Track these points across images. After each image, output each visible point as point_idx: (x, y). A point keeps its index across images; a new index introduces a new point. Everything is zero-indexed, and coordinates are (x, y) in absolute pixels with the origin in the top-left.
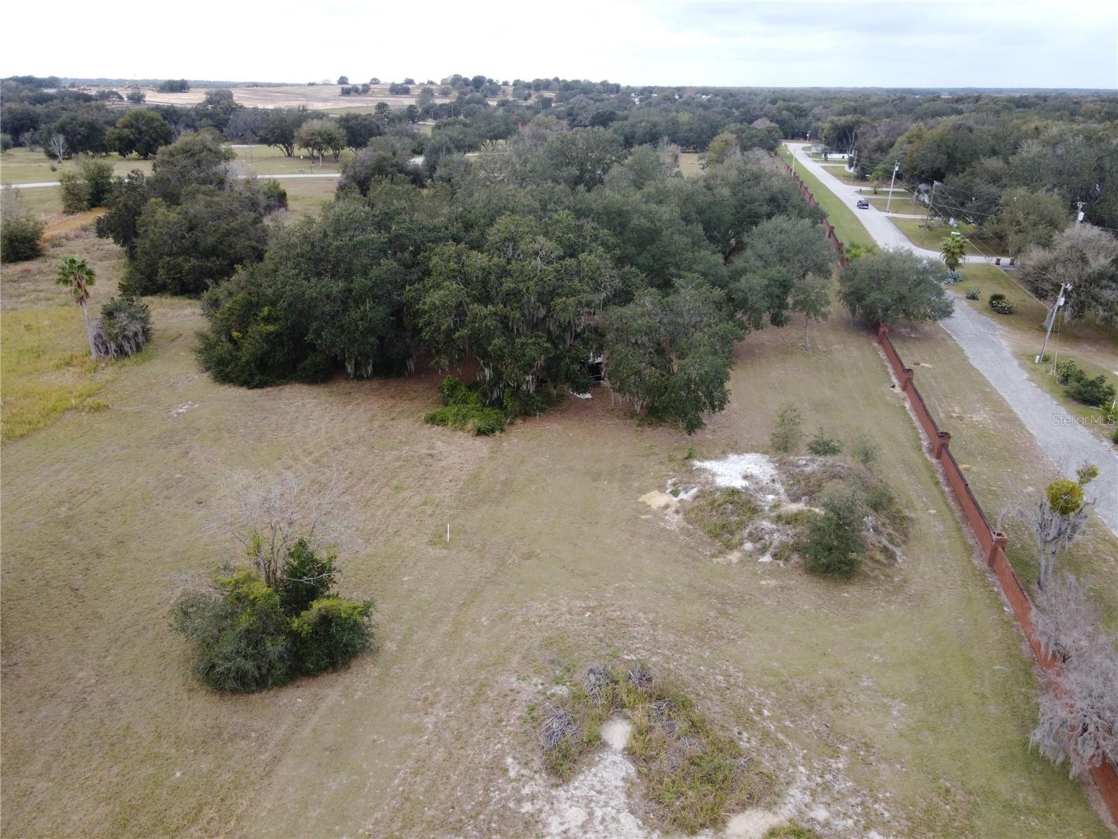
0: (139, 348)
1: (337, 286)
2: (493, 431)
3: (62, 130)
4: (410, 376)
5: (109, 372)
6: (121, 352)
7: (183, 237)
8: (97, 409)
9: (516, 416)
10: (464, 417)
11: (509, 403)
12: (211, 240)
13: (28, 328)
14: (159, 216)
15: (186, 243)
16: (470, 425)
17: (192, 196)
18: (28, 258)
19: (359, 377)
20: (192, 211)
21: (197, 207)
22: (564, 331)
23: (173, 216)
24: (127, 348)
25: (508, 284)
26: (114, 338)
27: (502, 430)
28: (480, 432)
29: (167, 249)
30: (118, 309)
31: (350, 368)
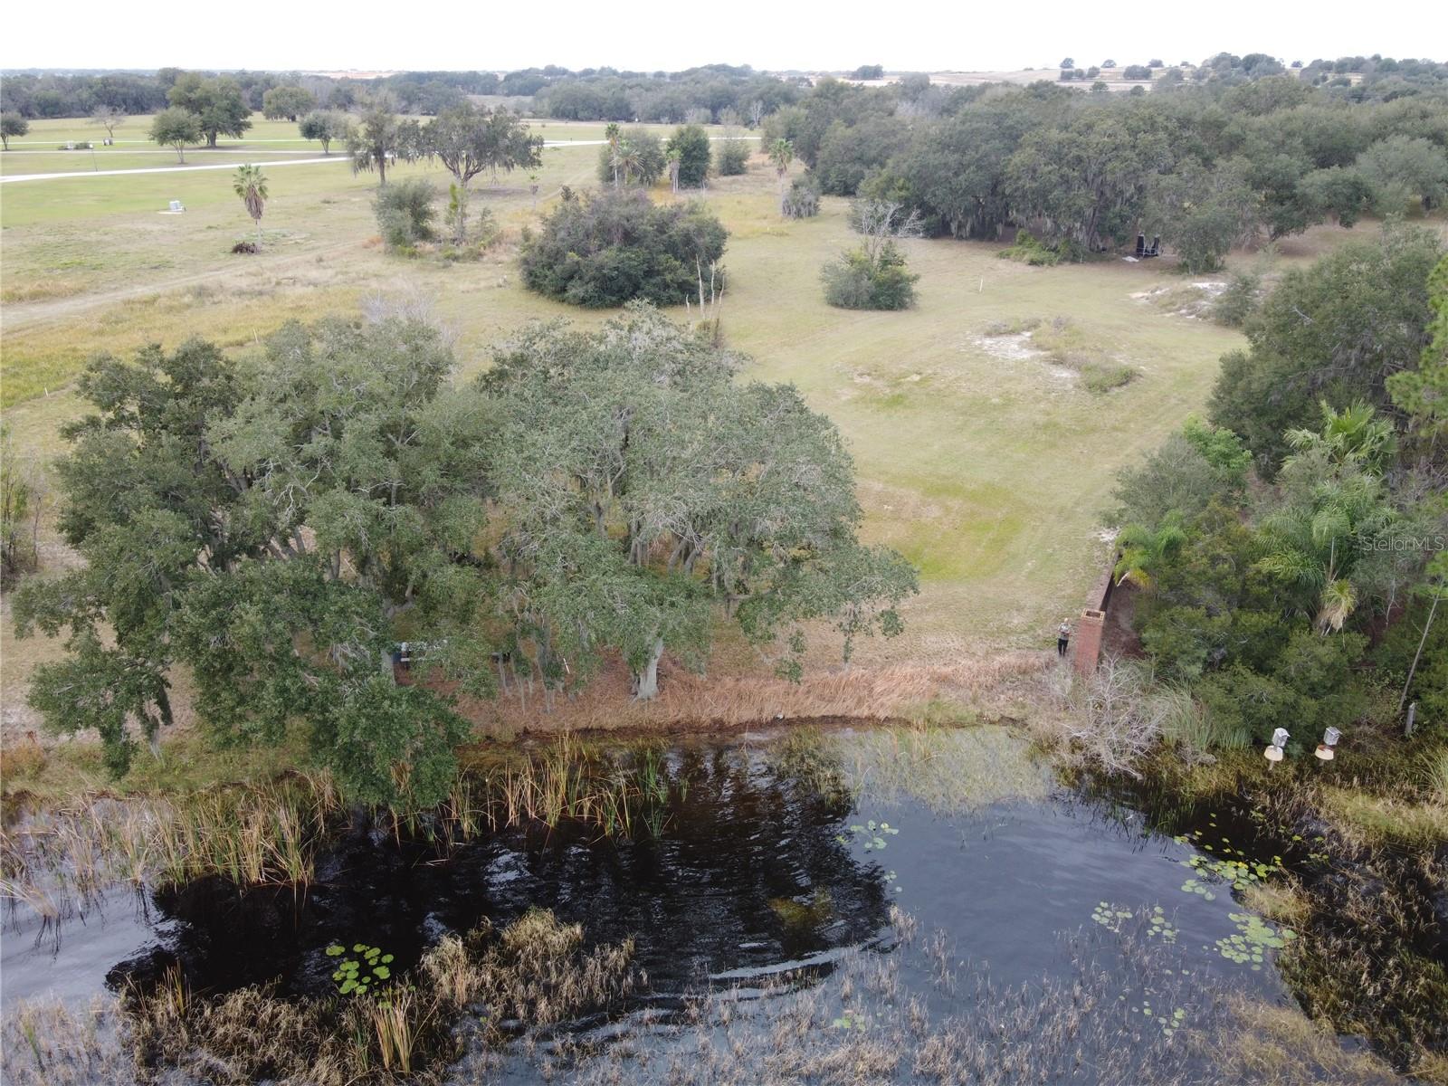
0: (810, 215)
1: (953, 158)
2: (1042, 263)
3: (761, 97)
4: (1000, 241)
5: (791, 223)
6: (799, 215)
7: (853, 150)
8: (782, 235)
9: (1065, 259)
10: (1024, 253)
11: (1061, 248)
12: (873, 153)
13: (739, 202)
14: (839, 133)
15: (856, 154)
16: (1026, 257)
17: (865, 119)
18: (737, 173)
19: (960, 238)
20: (864, 130)
21: (866, 128)
22: (1117, 196)
23: (850, 132)
24: (803, 212)
25: (1075, 152)
26: (796, 204)
27: (1050, 265)
28: (1033, 263)
29: (840, 159)
30: (802, 184)
31: (954, 227)
